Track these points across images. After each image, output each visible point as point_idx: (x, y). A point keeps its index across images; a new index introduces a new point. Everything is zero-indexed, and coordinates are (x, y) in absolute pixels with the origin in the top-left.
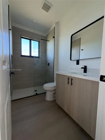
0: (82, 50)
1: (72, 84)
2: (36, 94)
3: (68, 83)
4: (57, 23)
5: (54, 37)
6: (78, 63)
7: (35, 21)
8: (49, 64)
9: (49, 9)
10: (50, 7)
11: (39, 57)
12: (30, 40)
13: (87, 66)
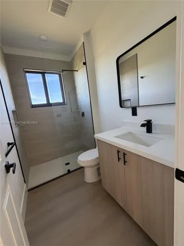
0: (142, 78)
1: (125, 162)
2: (69, 171)
3: (119, 159)
4: (88, 34)
5: (85, 64)
6: (134, 113)
7: (44, 37)
8: (83, 114)
9: (65, 10)
10: (67, 5)
11: (63, 104)
12: (43, 74)
13: (151, 120)
